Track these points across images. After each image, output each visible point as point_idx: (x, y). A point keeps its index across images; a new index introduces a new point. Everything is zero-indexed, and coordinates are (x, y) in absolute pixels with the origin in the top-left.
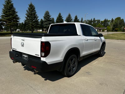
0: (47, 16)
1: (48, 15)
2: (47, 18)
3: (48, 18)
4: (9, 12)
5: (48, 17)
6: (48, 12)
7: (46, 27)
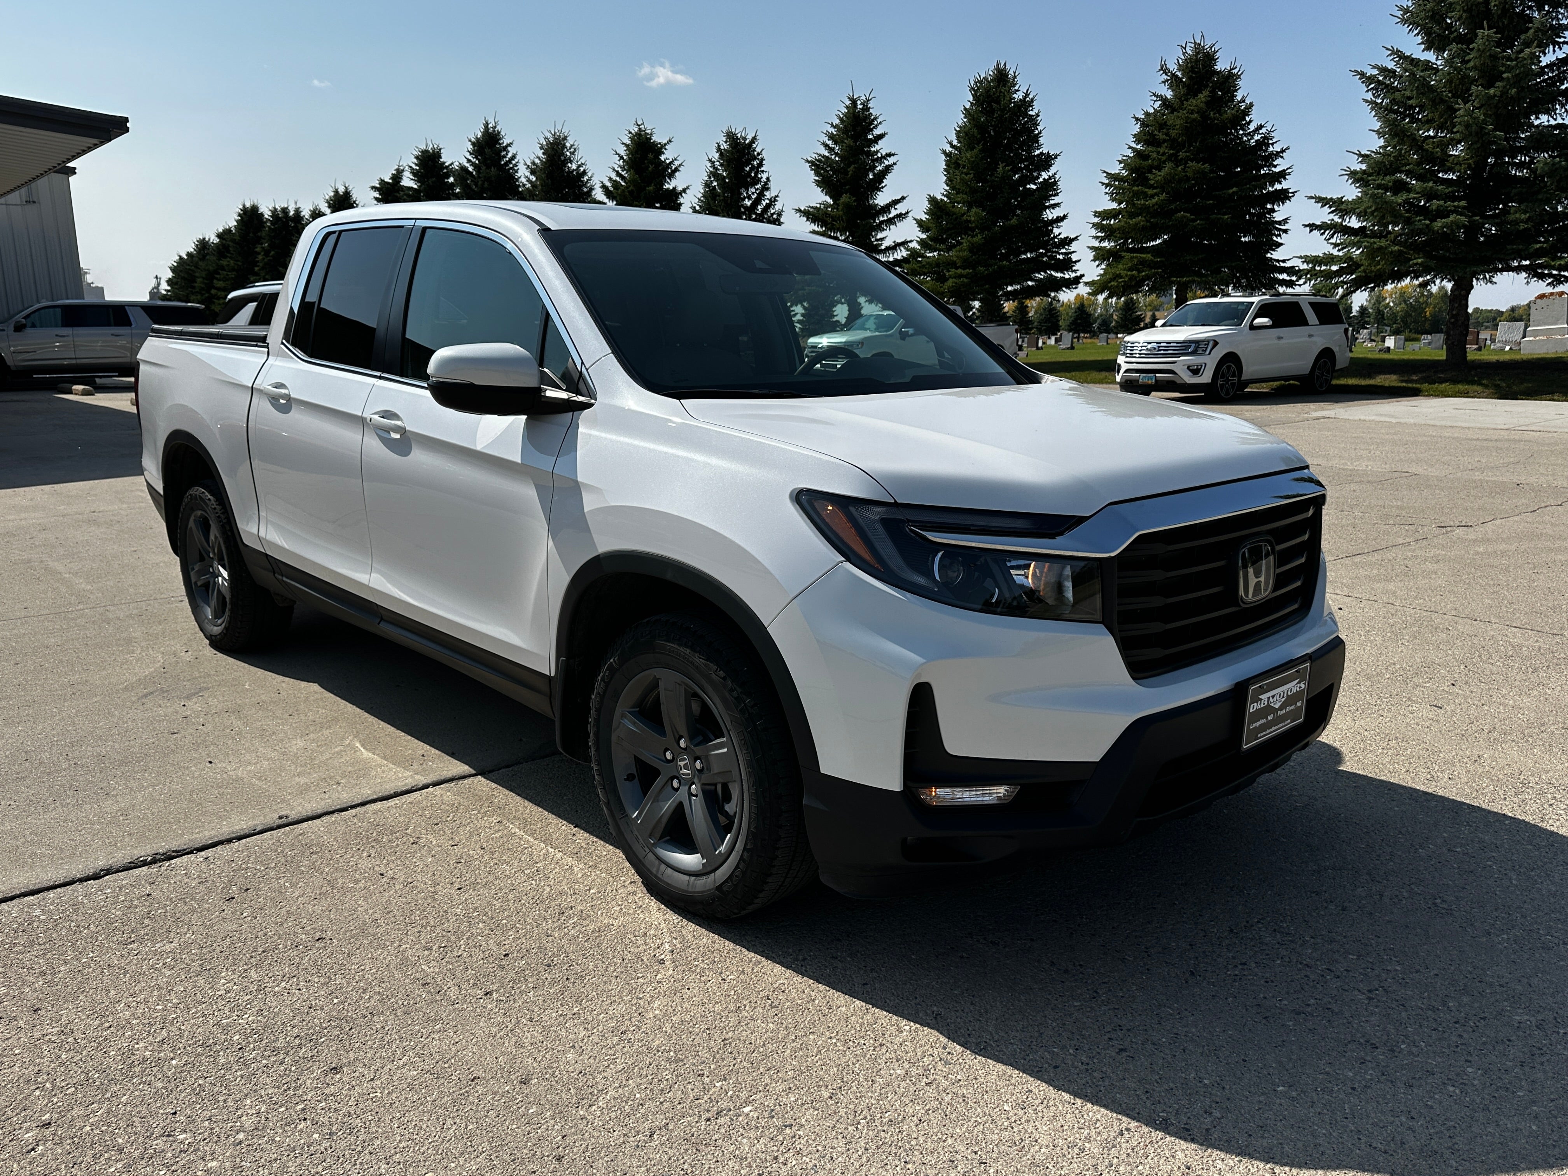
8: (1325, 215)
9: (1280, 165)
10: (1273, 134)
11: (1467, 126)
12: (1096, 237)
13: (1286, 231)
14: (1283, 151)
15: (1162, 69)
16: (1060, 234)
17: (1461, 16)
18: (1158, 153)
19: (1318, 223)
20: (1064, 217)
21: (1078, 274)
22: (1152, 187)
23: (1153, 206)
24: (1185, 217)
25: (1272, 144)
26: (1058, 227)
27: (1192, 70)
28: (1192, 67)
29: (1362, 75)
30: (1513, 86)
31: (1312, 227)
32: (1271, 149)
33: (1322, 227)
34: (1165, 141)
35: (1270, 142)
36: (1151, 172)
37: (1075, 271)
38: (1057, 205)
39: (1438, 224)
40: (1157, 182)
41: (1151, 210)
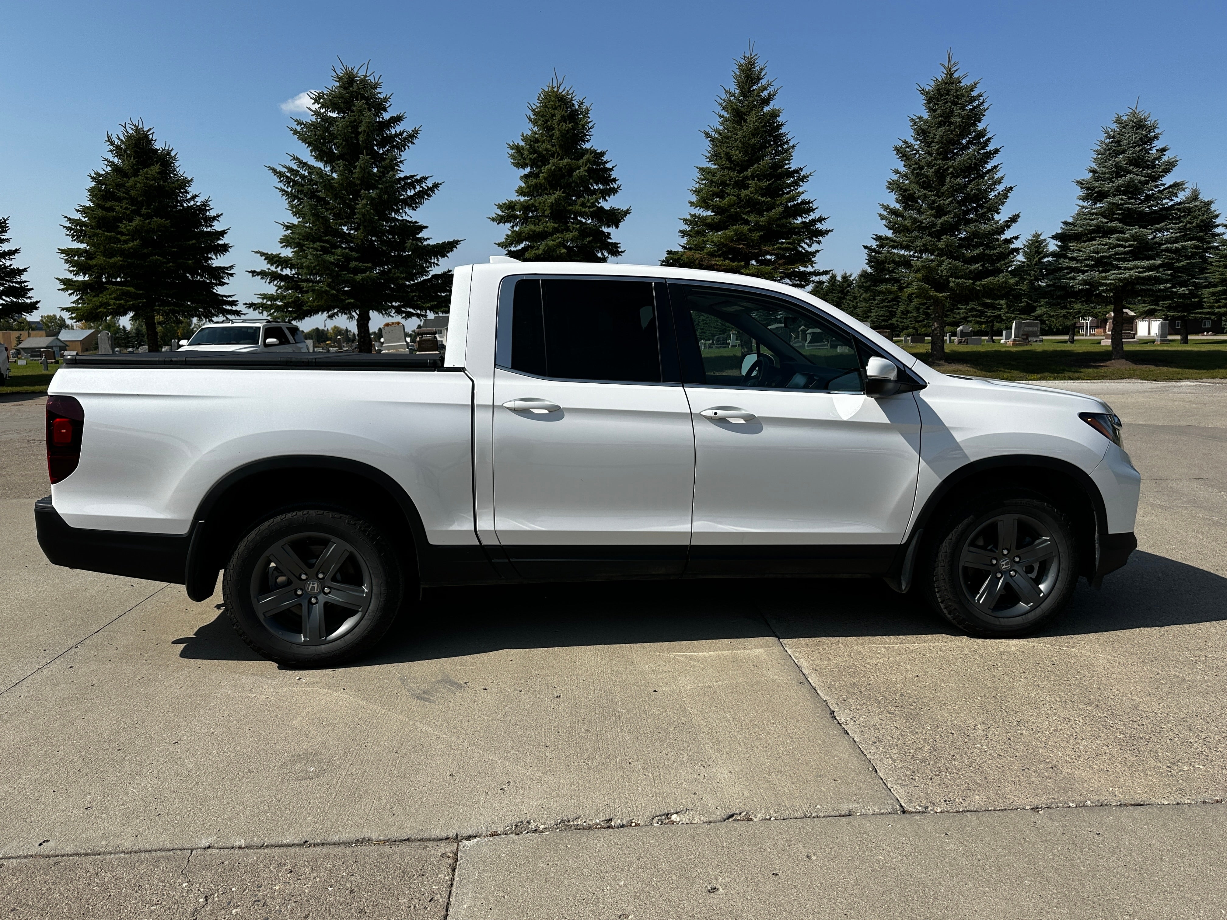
0: (1119, 171)
1: (1138, 162)
2: (1118, 191)
3: (1132, 190)
4: (741, 185)
5: (1136, 176)
6: (1139, 125)
7: (1093, 285)
8: (263, 265)
9: (218, 226)
10: (210, 203)
11: (364, 215)
12: (71, 272)
13: (232, 275)
14: (218, 216)
15: (109, 141)
16: (11, 265)
17: (342, 143)
18: (121, 207)
19: (258, 270)
20: (16, 251)
21: (34, 300)
22: (122, 234)
23: (129, 249)
24: (159, 260)
25: (209, 210)
26: (10, 259)
27: (136, 145)
28: (135, 143)
29: (274, 171)
30: (385, 193)
31: (254, 273)
32: (208, 213)
33: (263, 274)
34: (125, 198)
35: (207, 208)
36: (121, 222)
37: (30, 298)
38: (7, 240)
39: (359, 277)
40: (128, 230)
41: (127, 253)
